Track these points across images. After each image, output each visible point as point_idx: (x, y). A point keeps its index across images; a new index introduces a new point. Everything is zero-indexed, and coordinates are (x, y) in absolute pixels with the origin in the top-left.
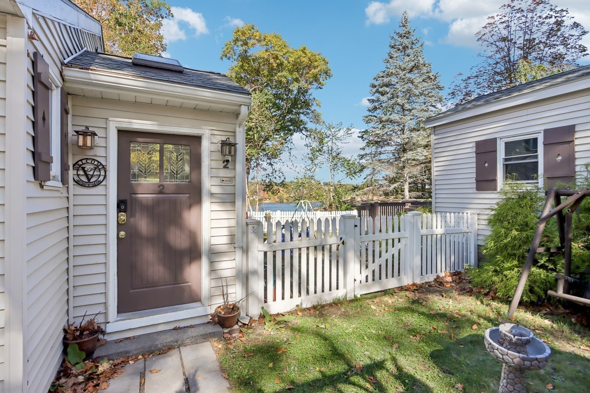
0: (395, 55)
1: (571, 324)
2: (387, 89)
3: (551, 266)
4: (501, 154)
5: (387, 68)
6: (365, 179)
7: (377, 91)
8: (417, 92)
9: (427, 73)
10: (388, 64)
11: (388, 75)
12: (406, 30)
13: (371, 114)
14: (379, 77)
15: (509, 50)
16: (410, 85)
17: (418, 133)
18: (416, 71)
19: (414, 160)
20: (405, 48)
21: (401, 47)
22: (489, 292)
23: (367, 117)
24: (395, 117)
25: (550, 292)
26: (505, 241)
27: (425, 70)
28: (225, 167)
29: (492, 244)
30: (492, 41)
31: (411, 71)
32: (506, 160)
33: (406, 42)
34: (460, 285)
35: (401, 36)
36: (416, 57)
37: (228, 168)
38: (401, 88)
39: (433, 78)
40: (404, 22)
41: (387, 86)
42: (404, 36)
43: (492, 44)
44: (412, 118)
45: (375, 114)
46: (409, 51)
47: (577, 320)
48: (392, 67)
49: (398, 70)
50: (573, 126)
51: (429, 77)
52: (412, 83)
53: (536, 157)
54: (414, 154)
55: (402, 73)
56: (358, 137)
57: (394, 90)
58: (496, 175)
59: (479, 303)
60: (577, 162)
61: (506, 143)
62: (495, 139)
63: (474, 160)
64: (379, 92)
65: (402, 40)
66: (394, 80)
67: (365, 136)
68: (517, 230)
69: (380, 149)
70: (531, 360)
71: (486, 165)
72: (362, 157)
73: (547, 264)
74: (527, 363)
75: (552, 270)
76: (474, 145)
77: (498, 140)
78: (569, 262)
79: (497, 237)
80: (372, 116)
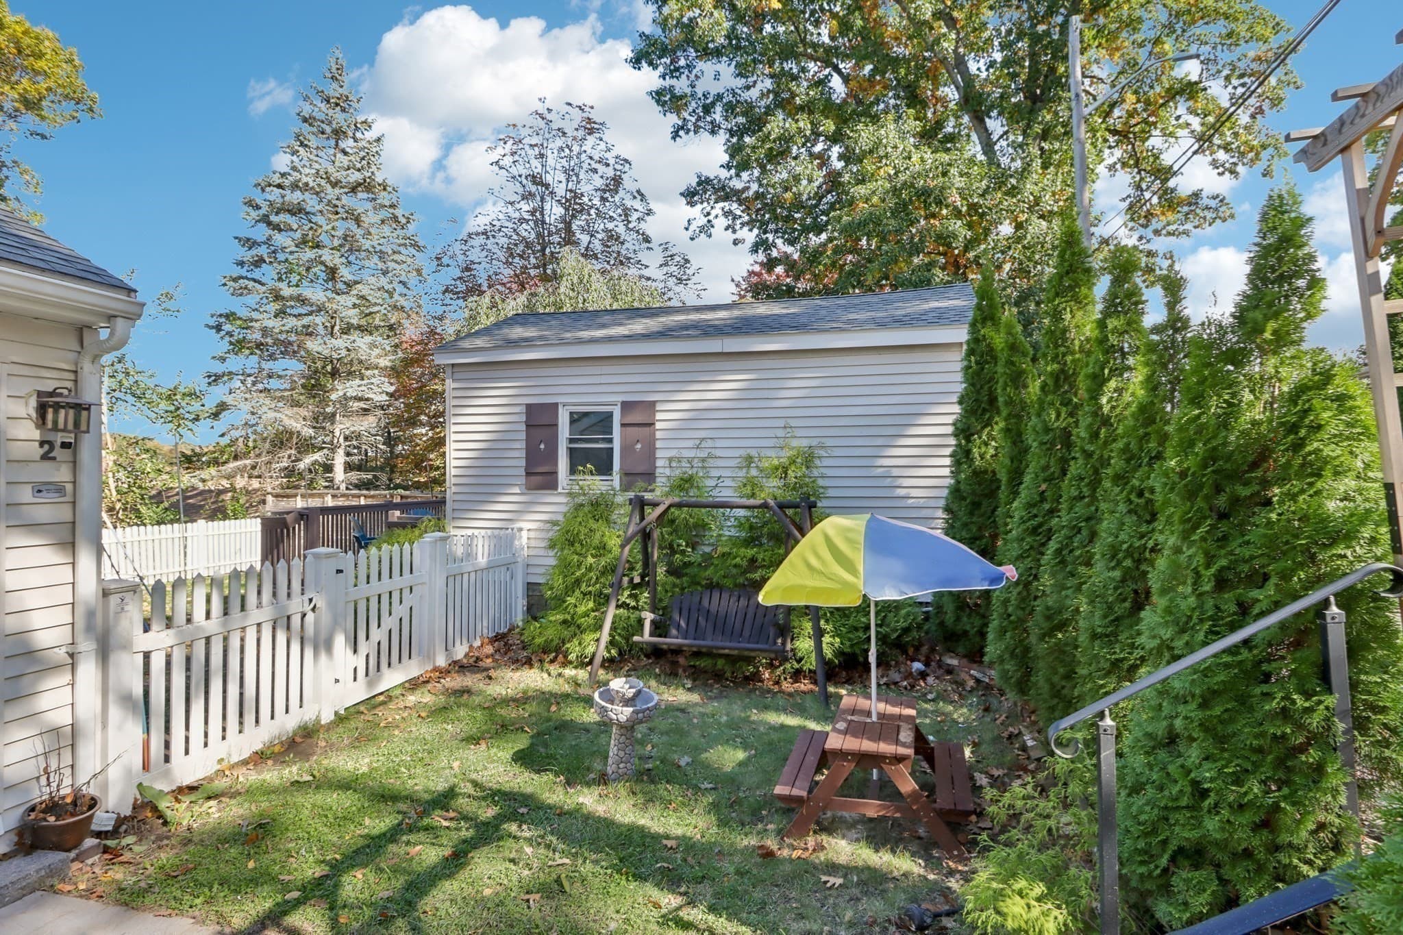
0: (313, 142)
1: (657, 677)
2: (293, 221)
3: (633, 604)
4: (564, 430)
5: (294, 169)
6: (223, 435)
7: (265, 220)
8: (367, 244)
9: (391, 206)
10: (295, 158)
11: (295, 186)
12: (340, 90)
13: (243, 272)
14: (270, 185)
15: (542, 200)
16: (352, 225)
17: (368, 339)
18: (365, 195)
19: (360, 399)
20: (338, 133)
21: (328, 129)
22: (556, 657)
23: (235, 280)
24: (316, 294)
25: (636, 638)
26: (578, 574)
27: (384, 199)
28: (45, 457)
29: (561, 581)
30: (516, 174)
31: (354, 190)
32: (571, 441)
33: (339, 117)
34: (509, 655)
35: (328, 102)
36: (364, 162)
37: (54, 459)
38: (329, 227)
39: (403, 221)
40: (334, 70)
41: (292, 212)
42: (337, 105)
43: (514, 177)
44: (357, 302)
45: (257, 274)
46: (348, 144)
47: (661, 671)
48: (307, 171)
49: (323, 182)
50: (654, 403)
51: (395, 218)
52: (358, 221)
53: (610, 441)
54: (363, 388)
55: (332, 193)
56: (207, 326)
57: (311, 228)
58: (556, 464)
59: (545, 675)
60: (659, 454)
61: (571, 413)
62: (556, 405)
63: (523, 436)
64: (269, 223)
65: (331, 112)
66: (311, 203)
67: (227, 327)
68: (593, 556)
69: (267, 366)
70: (643, 711)
71: (542, 446)
72: (215, 379)
73: (628, 601)
74: (640, 715)
75: (634, 608)
76: (523, 409)
77: (560, 408)
78: (654, 593)
79: (565, 567)
80: (246, 278)
